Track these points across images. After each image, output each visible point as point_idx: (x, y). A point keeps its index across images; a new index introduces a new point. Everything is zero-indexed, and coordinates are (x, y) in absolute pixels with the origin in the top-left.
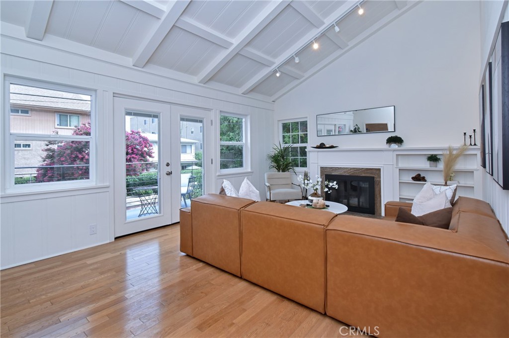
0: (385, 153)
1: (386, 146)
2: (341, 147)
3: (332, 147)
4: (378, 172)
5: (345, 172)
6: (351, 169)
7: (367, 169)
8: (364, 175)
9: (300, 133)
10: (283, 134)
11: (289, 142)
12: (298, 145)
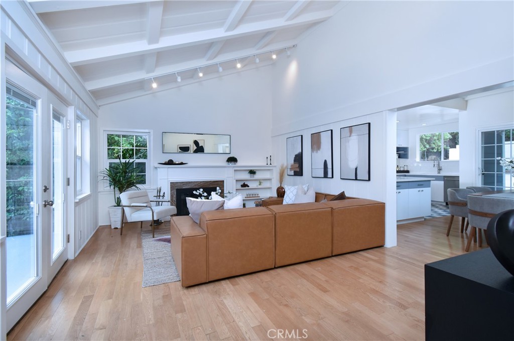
0: (226, 169)
1: (226, 164)
2: (190, 164)
3: (182, 164)
4: (222, 183)
5: (195, 185)
6: (201, 182)
7: (214, 182)
8: (212, 186)
9: (135, 148)
10: (108, 146)
11: (118, 157)
12: (133, 160)
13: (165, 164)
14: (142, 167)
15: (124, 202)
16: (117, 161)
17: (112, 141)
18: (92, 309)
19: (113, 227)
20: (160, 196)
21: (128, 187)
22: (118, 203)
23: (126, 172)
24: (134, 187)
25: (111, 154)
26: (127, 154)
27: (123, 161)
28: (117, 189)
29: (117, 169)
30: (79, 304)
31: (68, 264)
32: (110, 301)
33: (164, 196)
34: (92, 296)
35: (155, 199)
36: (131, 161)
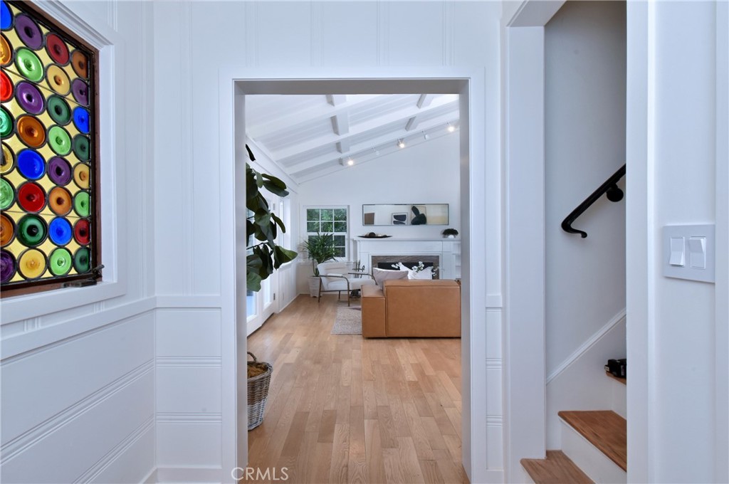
0: (440, 242)
3: (385, 237)
4: (437, 259)
7: (426, 256)
9: (334, 222)
10: (308, 220)
11: (317, 231)
12: (331, 233)
13: (366, 237)
14: (341, 240)
15: (321, 272)
16: (316, 234)
17: (311, 214)
18: (293, 338)
19: (312, 296)
20: (359, 269)
21: (326, 259)
22: (317, 273)
23: (324, 245)
24: (332, 260)
25: (310, 227)
26: (326, 227)
27: (321, 234)
28: (315, 260)
29: (315, 242)
30: (283, 336)
31: (275, 316)
32: (305, 338)
33: (363, 269)
34: (293, 334)
35: (354, 272)
36: (330, 234)
